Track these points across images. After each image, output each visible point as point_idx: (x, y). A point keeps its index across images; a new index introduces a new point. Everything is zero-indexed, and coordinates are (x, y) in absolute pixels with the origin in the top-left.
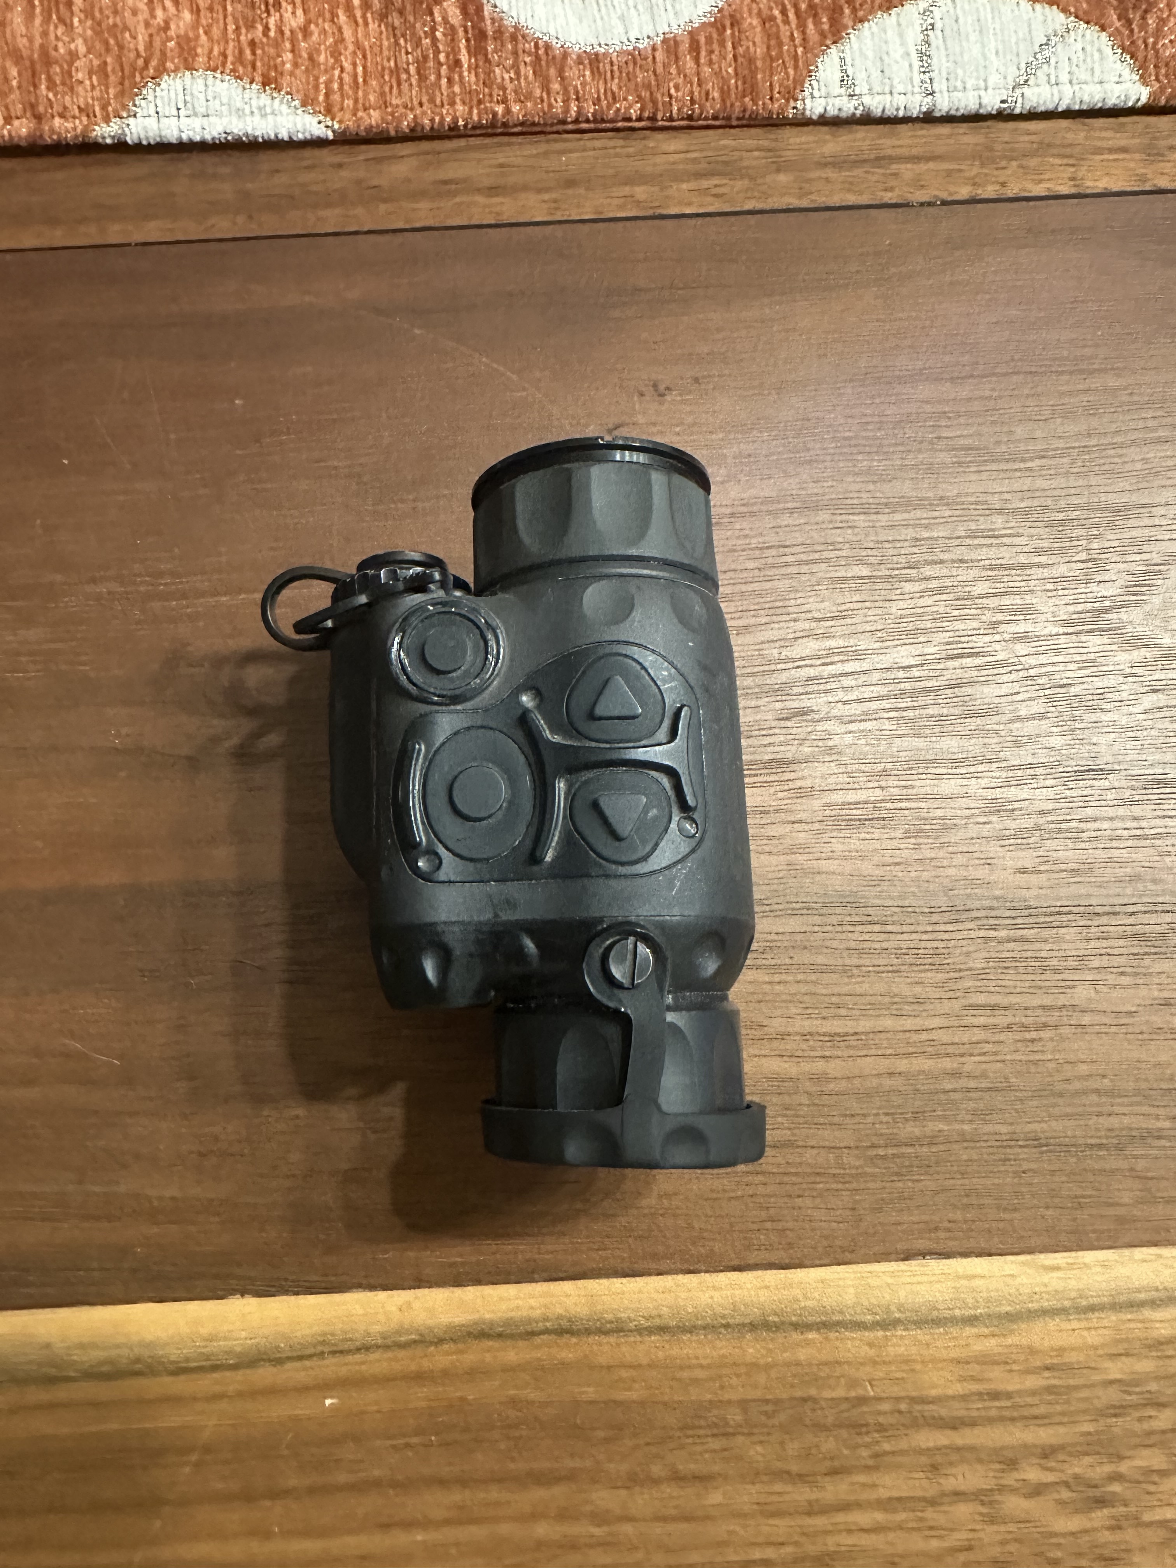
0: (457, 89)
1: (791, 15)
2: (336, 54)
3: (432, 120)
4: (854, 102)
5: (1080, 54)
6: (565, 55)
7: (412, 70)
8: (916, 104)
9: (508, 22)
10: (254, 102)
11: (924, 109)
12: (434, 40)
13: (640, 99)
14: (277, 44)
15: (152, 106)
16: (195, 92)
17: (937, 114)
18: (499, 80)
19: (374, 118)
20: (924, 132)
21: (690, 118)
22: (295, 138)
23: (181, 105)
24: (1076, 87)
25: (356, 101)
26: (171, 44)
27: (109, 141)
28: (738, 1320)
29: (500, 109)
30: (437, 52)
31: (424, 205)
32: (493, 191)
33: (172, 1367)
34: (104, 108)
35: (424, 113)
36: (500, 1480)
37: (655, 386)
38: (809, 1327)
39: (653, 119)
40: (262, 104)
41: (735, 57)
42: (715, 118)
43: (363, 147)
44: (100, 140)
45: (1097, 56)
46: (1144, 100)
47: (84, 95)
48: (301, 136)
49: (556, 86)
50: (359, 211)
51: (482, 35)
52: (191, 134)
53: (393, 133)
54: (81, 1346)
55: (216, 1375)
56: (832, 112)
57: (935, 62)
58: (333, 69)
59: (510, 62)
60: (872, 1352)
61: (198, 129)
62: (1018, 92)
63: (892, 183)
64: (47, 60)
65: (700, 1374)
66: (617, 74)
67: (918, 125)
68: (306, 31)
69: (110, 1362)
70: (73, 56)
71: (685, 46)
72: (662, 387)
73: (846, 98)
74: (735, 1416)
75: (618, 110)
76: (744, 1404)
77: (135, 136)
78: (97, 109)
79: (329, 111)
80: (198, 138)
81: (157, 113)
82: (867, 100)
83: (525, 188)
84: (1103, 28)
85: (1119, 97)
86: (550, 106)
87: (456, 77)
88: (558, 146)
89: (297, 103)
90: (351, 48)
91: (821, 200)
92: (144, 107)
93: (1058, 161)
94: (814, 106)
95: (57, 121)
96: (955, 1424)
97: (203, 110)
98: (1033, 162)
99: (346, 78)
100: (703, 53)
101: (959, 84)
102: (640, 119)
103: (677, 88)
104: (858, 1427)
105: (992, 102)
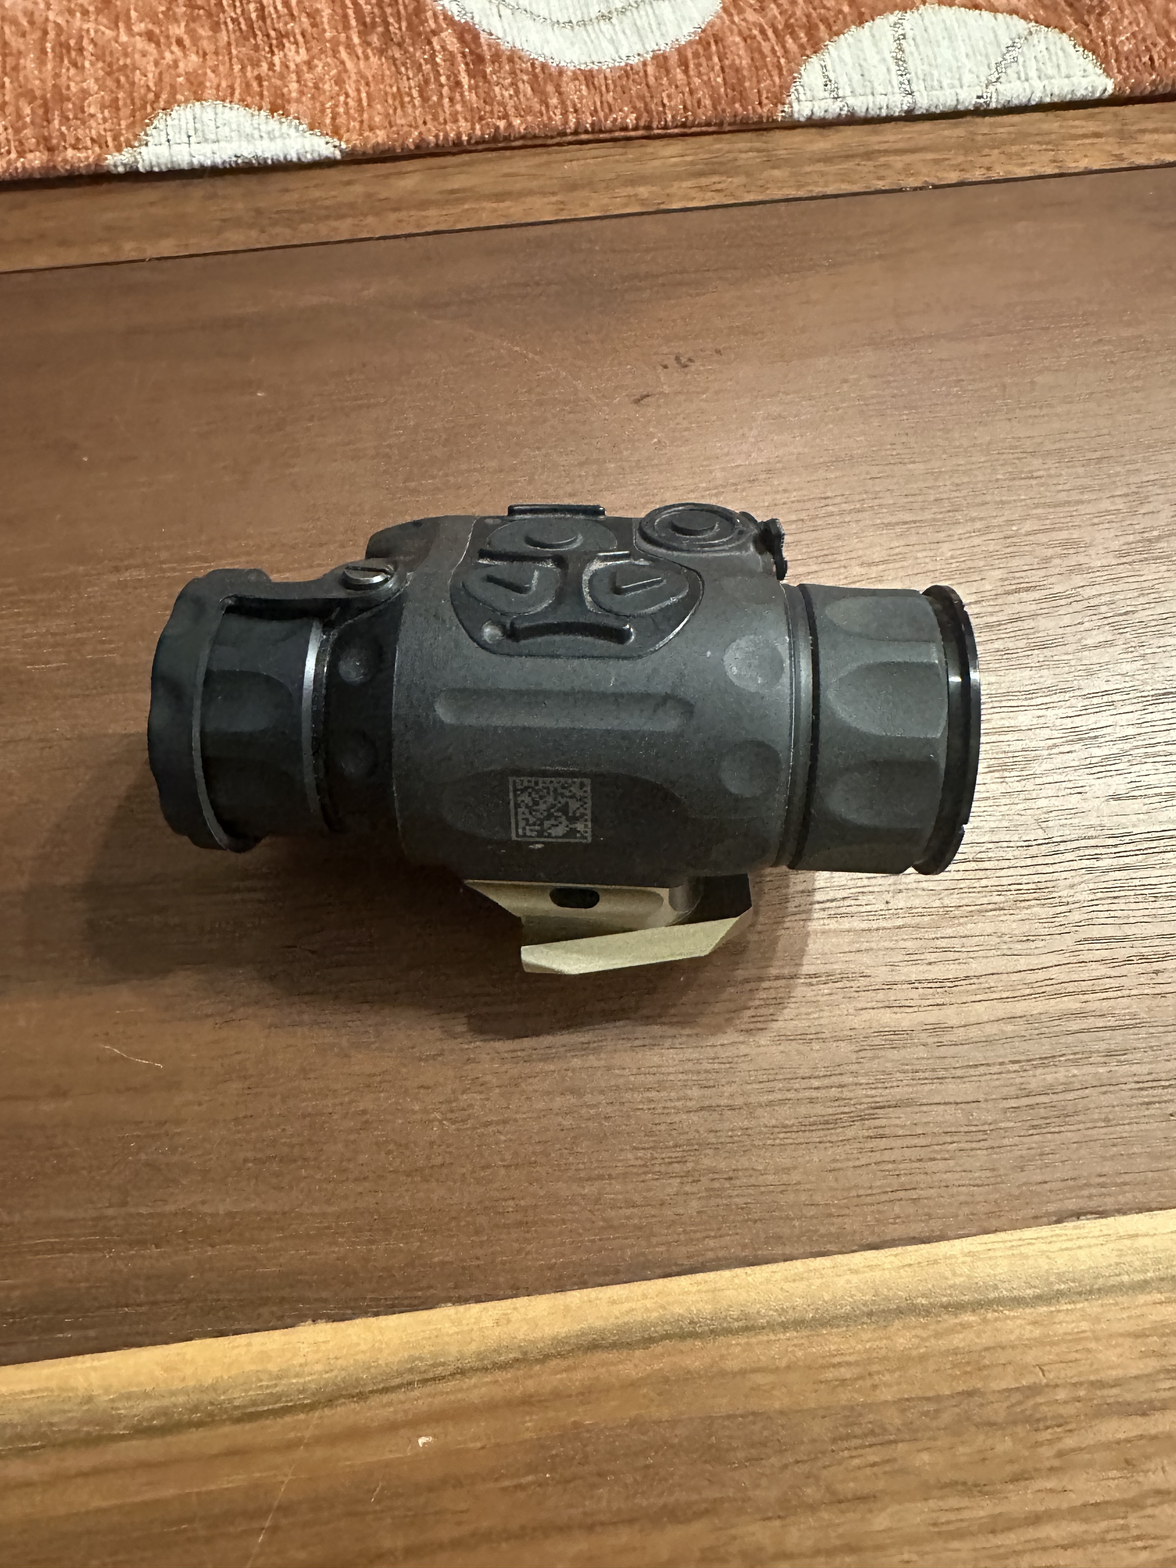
0: (459, 107)
1: (770, 33)
2: (339, 81)
3: (437, 136)
4: (839, 104)
5: (1045, 52)
6: (561, 72)
7: (415, 93)
8: (898, 103)
9: (505, 47)
10: (263, 127)
11: (905, 108)
12: (435, 65)
13: (635, 109)
14: (282, 77)
15: (163, 134)
16: (206, 120)
17: (918, 112)
18: (499, 98)
19: (380, 136)
20: (907, 129)
21: (684, 125)
22: (303, 159)
23: (191, 133)
24: (1046, 82)
25: (362, 122)
26: (181, 80)
27: (121, 169)
28: (882, 1305)
29: (502, 124)
30: (438, 74)
31: (432, 212)
32: (499, 197)
33: (237, 1413)
34: (115, 138)
35: (429, 130)
36: (631, 1519)
37: (677, 359)
38: (962, 1307)
39: (648, 127)
40: (270, 129)
41: (722, 69)
42: (708, 124)
43: (370, 166)
44: (113, 168)
45: (1060, 53)
46: (1110, 90)
47: (96, 127)
48: (309, 156)
49: (554, 101)
50: (370, 220)
51: (480, 59)
52: (202, 159)
53: (399, 151)
54: (129, 1396)
55: (288, 1419)
56: (819, 113)
57: (911, 66)
58: (338, 95)
59: (508, 81)
60: (1037, 1332)
61: (209, 154)
62: (992, 89)
63: (882, 172)
64: (60, 98)
65: (847, 1373)
66: (611, 87)
67: (901, 123)
68: (310, 64)
69: (164, 1412)
70: (85, 93)
71: (674, 60)
72: (683, 360)
73: (830, 101)
75: (615, 120)
77: (147, 163)
78: (109, 139)
79: (336, 132)
80: (208, 163)
81: (168, 141)
82: (851, 101)
83: (530, 193)
84: (1063, 30)
85: (1086, 89)
86: (550, 119)
87: (458, 97)
88: (561, 157)
89: (304, 126)
90: (354, 77)
91: (817, 190)
92: (155, 135)
93: (1037, 147)
94: (801, 109)
95: (70, 153)
96: (1145, 1409)
97: (213, 137)
98: (1014, 149)
99: (351, 103)
100: (692, 66)
101: (936, 83)
102: (636, 128)
103: (669, 97)
104: (1035, 1422)
105: (968, 98)
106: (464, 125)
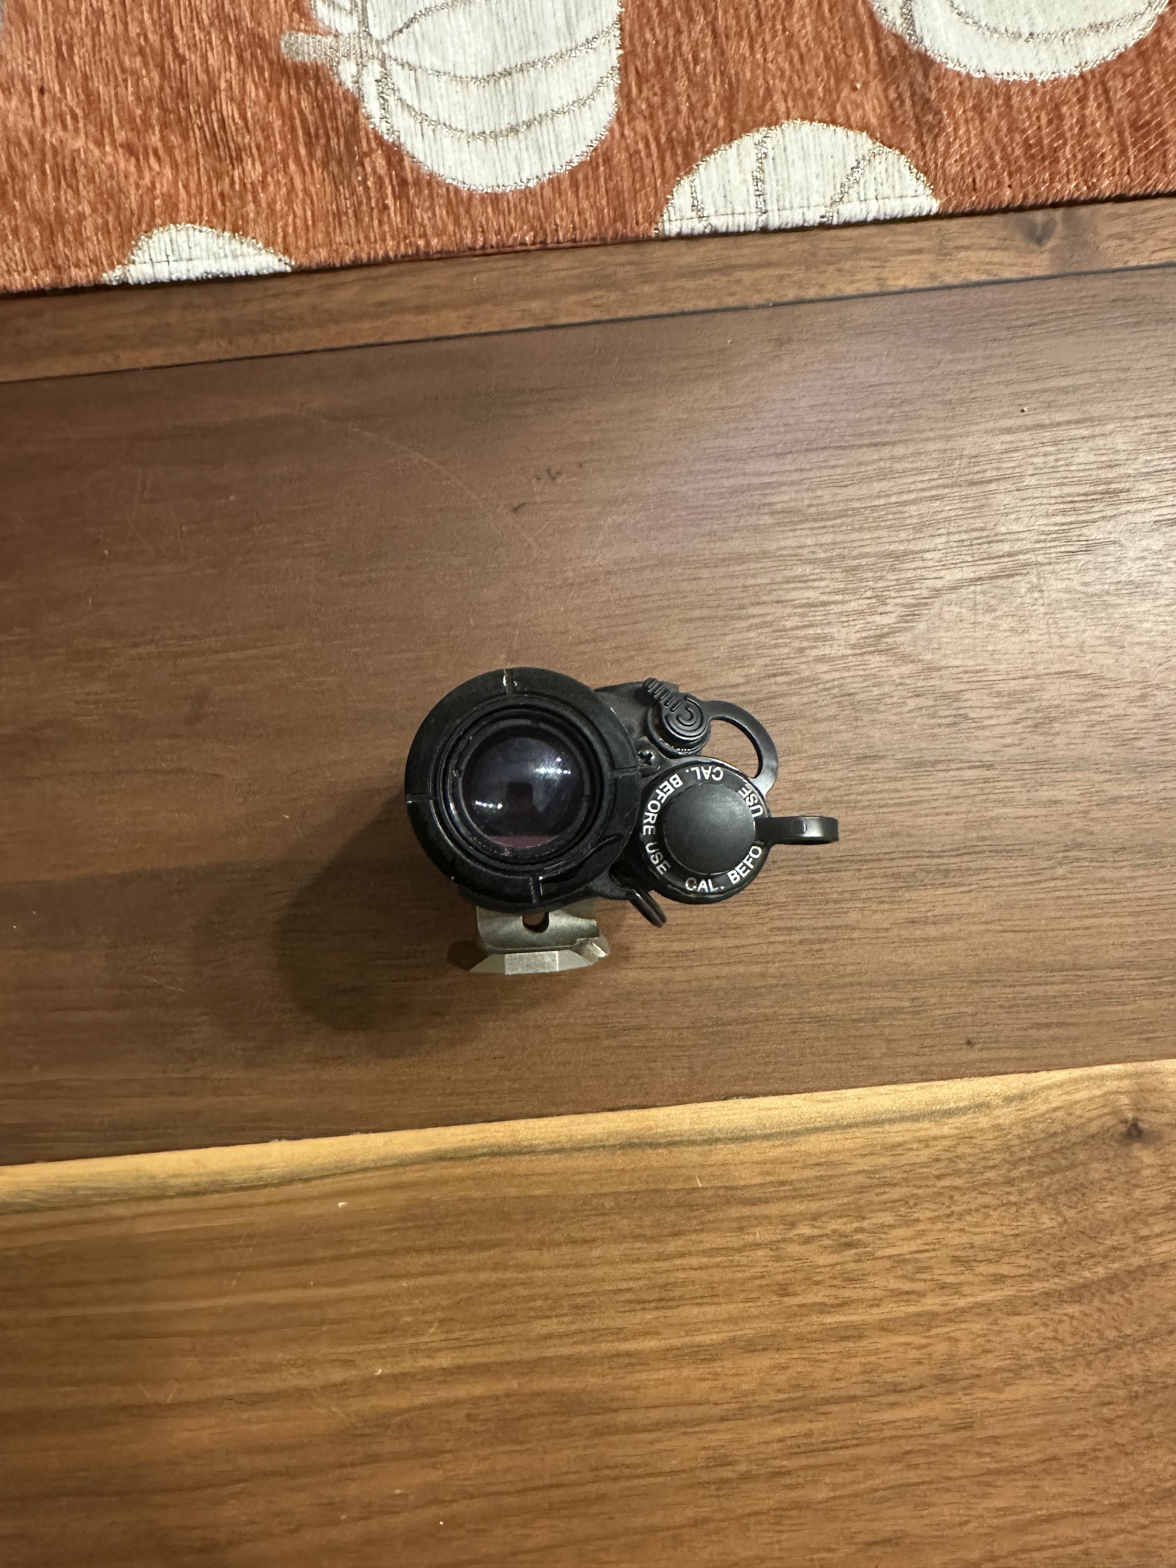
0: (386, 228)
1: (653, 146)
2: (289, 201)
3: (369, 254)
4: (704, 223)
5: (884, 175)
6: (471, 196)
7: (350, 212)
9: (425, 169)
10: (227, 247)
11: (760, 225)
12: (367, 189)
13: (532, 228)
14: (242, 197)
16: (180, 240)
17: (771, 228)
19: (322, 255)
20: (762, 242)
21: (574, 240)
22: (261, 273)
24: (881, 202)
25: (307, 241)
26: (158, 202)
27: (114, 283)
28: (612, 1142)
29: (421, 243)
30: (369, 199)
32: (420, 309)
33: (237, 1186)
34: (109, 257)
35: (362, 250)
36: (456, 1247)
37: (549, 471)
38: (659, 1145)
39: (544, 242)
41: (607, 191)
42: (594, 239)
43: (316, 276)
45: (897, 176)
46: (934, 210)
47: (92, 247)
48: (265, 272)
49: (465, 222)
50: (316, 332)
51: (403, 183)
52: (179, 274)
53: (338, 265)
55: (267, 1190)
56: (686, 230)
59: (427, 204)
60: (701, 1159)
61: (184, 271)
62: (835, 208)
64: (61, 221)
65: (585, 1177)
67: (757, 237)
68: (264, 183)
70: (81, 217)
71: (566, 184)
72: (553, 472)
73: (696, 220)
74: (609, 1203)
76: (616, 1195)
77: (135, 278)
79: (286, 251)
80: (185, 277)
82: (714, 220)
83: (445, 306)
84: (902, 152)
85: (916, 208)
86: (461, 238)
88: (470, 269)
89: (260, 245)
91: (678, 307)
92: (139, 256)
93: (868, 263)
94: (672, 228)
95: (74, 271)
96: (755, 1202)
97: (185, 255)
98: (847, 265)
100: (581, 189)
101: (788, 205)
102: (534, 243)
103: (562, 220)
104: (691, 1207)
105: (813, 217)
106: (390, 243)
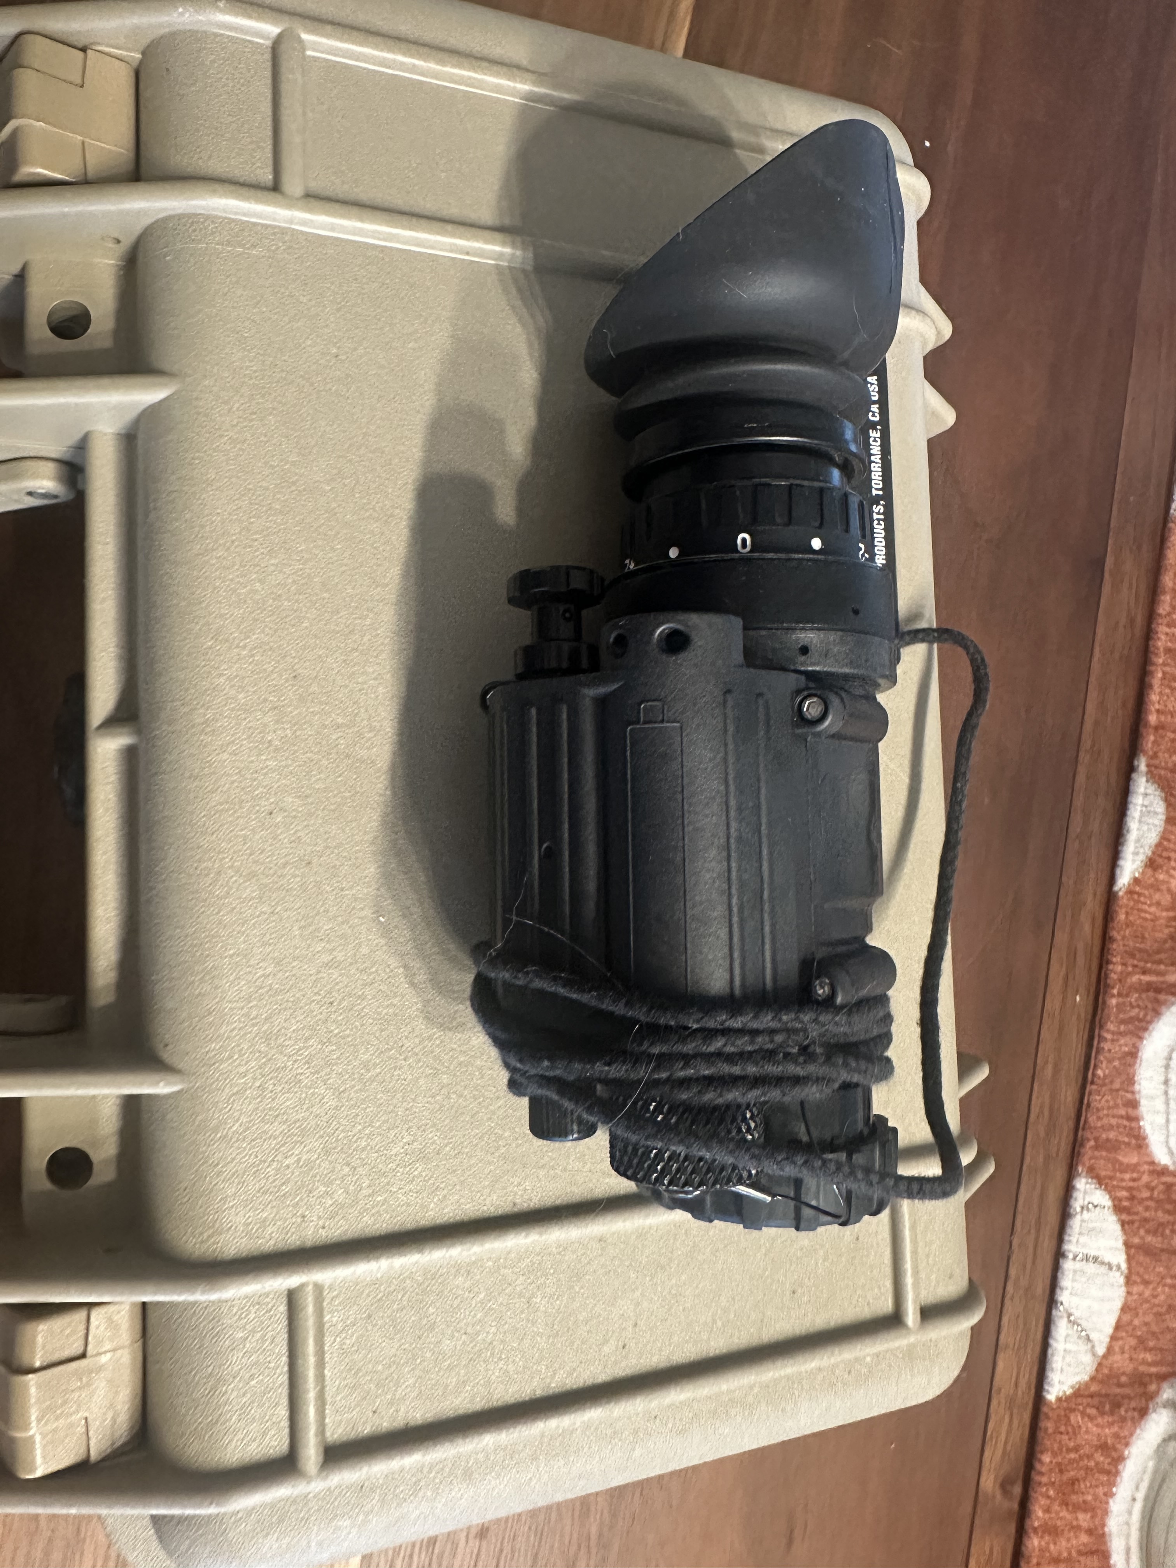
0: (1130, 969)
3: (1113, 950)
4: (1078, 1209)
5: (1080, 1361)
6: (1140, 1038)
8: (1069, 1249)
10: (1142, 851)
11: (1065, 1253)
12: (1158, 963)
13: (1105, 1077)
15: (1151, 793)
16: (1154, 819)
17: (1061, 1261)
18: (1131, 995)
19: (1120, 916)
20: (1051, 1250)
22: (1118, 868)
23: (1149, 809)
24: (1061, 1353)
25: (1131, 909)
27: (1136, 762)
29: (1115, 991)
30: (1152, 962)
31: (1066, 936)
34: (1155, 766)
35: (1117, 946)
39: (1092, 1083)
40: (1140, 855)
41: (1119, 1141)
44: (1138, 758)
45: (1077, 1370)
46: (1046, 1397)
47: (1163, 756)
48: (1119, 872)
49: (1122, 1028)
51: (1158, 992)
52: (1131, 810)
53: (1110, 924)
56: (1076, 1194)
57: (1091, 1265)
58: (1150, 900)
59: (1141, 1004)
61: (1133, 814)
62: (1065, 1314)
63: (1026, 1226)
66: (1124, 1067)
67: (1056, 1248)
71: (1131, 1112)
73: (1081, 1204)
75: (1101, 1063)
77: (1136, 779)
78: (1154, 762)
79: (1130, 892)
80: (1128, 813)
81: (1146, 794)
82: (1078, 1217)
84: (1091, 1378)
85: (1051, 1380)
86: (1111, 1022)
87: (1137, 971)
89: (1137, 875)
90: (1158, 914)
92: (1152, 789)
94: (1082, 1184)
95: (1152, 738)
97: (1144, 819)
98: (1021, 1321)
99: (1145, 907)
100: (1125, 1122)
101: (1075, 1278)
103: (1107, 1101)
105: (1064, 1297)
106: (1119, 968)
